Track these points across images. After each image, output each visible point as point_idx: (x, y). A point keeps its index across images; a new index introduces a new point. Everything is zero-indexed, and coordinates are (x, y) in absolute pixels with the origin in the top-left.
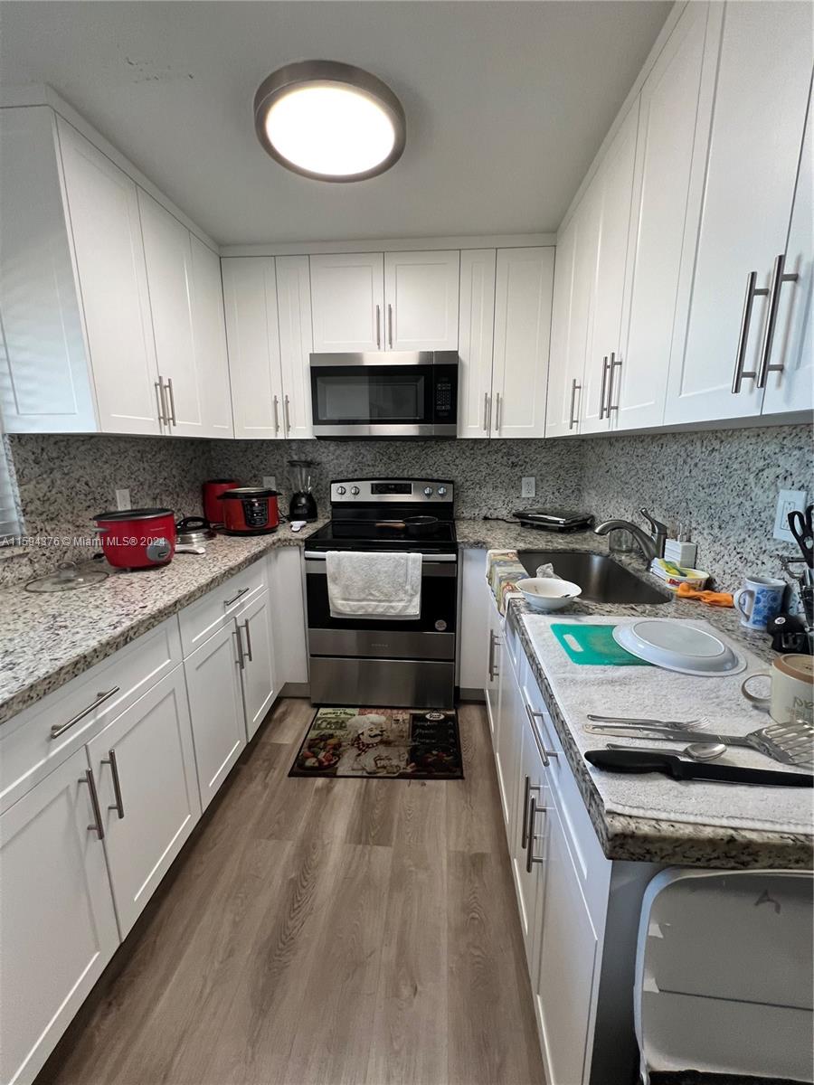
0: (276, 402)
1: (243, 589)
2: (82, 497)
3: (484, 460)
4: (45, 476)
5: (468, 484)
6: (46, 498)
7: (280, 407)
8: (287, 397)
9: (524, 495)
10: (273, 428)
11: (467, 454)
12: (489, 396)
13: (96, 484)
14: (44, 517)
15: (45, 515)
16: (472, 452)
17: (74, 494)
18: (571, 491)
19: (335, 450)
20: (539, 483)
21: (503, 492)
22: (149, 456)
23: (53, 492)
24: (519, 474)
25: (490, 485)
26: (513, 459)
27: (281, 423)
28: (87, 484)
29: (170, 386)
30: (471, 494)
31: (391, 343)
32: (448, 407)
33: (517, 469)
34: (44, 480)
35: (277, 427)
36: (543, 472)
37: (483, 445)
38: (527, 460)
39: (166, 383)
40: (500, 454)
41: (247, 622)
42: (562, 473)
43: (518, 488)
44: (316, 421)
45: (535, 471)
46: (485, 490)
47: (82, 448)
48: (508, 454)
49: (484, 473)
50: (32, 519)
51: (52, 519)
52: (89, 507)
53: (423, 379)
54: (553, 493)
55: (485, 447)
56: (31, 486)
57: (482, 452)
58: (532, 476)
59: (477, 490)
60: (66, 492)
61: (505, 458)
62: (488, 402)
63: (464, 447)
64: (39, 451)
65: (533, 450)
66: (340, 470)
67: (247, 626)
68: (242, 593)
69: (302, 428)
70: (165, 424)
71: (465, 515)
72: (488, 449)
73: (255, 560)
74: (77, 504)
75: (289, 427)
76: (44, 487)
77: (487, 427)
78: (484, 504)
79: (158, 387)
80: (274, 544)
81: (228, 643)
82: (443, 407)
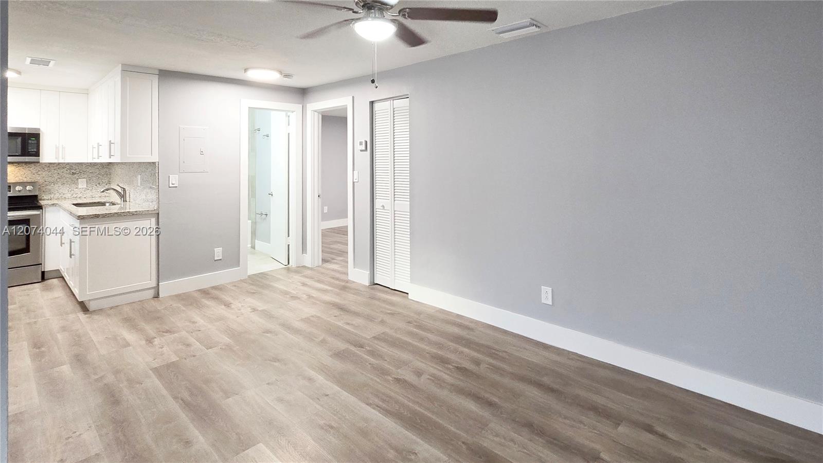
3: (56, 171)
5: (47, 183)
9: (80, 186)
11: (45, 169)
12: (58, 146)
16: (48, 168)
18: (105, 184)
20: (88, 181)
21: (68, 186)
24: (77, 177)
25: (60, 183)
26: (73, 171)
30: (49, 188)
32: (36, 150)
33: (75, 175)
36: (90, 176)
37: (56, 165)
38: (81, 172)
40: (66, 169)
42: (100, 176)
43: (77, 184)
45: (86, 176)
46: (57, 185)
48: (70, 169)
49: (56, 178)
53: (20, 138)
54: (96, 185)
55: (56, 166)
57: (55, 168)
58: (84, 178)
61: (69, 171)
62: (57, 148)
63: (43, 166)
65: (84, 167)
71: (45, 198)
72: (59, 166)
77: (57, 158)
78: (56, 192)
82: (32, 149)
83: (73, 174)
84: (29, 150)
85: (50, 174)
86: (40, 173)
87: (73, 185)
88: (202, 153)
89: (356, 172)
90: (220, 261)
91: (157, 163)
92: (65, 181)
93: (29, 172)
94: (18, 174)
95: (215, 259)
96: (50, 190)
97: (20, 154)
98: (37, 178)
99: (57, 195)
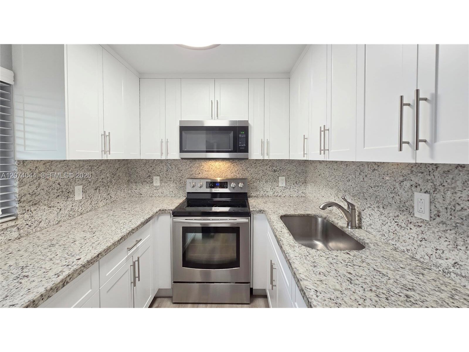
0: (162, 142)
1: (139, 239)
2: (55, 191)
3: (261, 168)
4: (35, 181)
5: (254, 180)
6: (34, 193)
7: (164, 144)
8: (167, 139)
9: (280, 184)
10: (160, 154)
11: (253, 166)
12: (263, 140)
13: (64, 183)
14: (31, 203)
15: (32, 202)
16: (255, 165)
17: (50, 190)
18: (302, 183)
19: (190, 164)
20: (287, 179)
21: (270, 183)
22: (96, 168)
23: (39, 189)
24: (278, 175)
25: (264, 181)
26: (274, 168)
27: (164, 151)
28: (59, 184)
29: (109, 136)
30: (255, 184)
31: (217, 117)
32: (244, 145)
33: (276, 173)
34: (35, 183)
35: (162, 153)
36: (289, 174)
37: (260, 162)
38: (281, 169)
39: (107, 134)
40: (269, 166)
41: (138, 258)
42: (297, 175)
43: (277, 181)
44: (181, 151)
45: (285, 174)
46: (262, 182)
47: (59, 166)
48: (272, 166)
49: (261, 175)
50: (24, 205)
51: (35, 204)
52: (59, 196)
53: (233, 132)
54: (294, 184)
56: (26, 187)
58: (283, 176)
59: (258, 182)
60: (46, 189)
61: (271, 168)
62: (262, 143)
63: (251, 162)
64: (34, 168)
65: (283, 164)
66: (192, 173)
67: (138, 261)
68: (138, 242)
69: (174, 154)
70: (105, 154)
71: (252, 195)
72: (263, 163)
73: (147, 222)
74: (51, 195)
75: (168, 153)
76: (34, 187)
77: (262, 154)
78: (261, 189)
79: (103, 136)
80: (157, 212)
81: (127, 272)
82: (242, 145)
83: (275, 171)
85: (256, 170)
86: (248, 169)
87: (275, 183)
92: (268, 178)
93: (241, 168)
94: (233, 170)
96: (256, 187)
97: (232, 149)
98: (247, 175)
99: (262, 192)
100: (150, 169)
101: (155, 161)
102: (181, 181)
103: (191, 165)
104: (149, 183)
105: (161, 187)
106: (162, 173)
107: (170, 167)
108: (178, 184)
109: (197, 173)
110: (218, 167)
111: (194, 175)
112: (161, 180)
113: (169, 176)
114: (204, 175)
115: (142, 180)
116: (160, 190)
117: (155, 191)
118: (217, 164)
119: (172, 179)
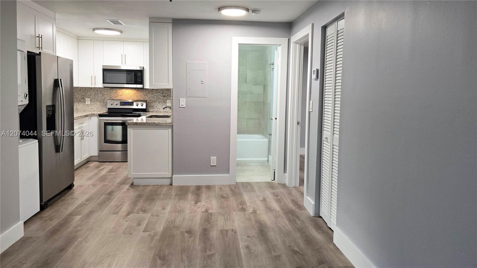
83: (164, 96)
84: (138, 80)
85: (153, 95)
86: (148, 95)
87: (164, 104)
88: (202, 82)
89: (311, 101)
90: (215, 167)
91: (172, 89)
92: (160, 101)
93: (143, 94)
94: (138, 95)
95: (211, 165)
96: (153, 106)
97: (134, 83)
98: (147, 98)
99: (156, 109)
100: (84, 93)
101: (87, 89)
102: (104, 102)
103: (111, 91)
104: (83, 102)
105: (91, 105)
106: (92, 96)
107: (96, 92)
108: (102, 103)
109: (114, 97)
110: (128, 93)
111: (113, 98)
112: (91, 101)
113: (96, 98)
114: (120, 98)
115: (79, 100)
116: (90, 107)
117: (87, 107)
118: (128, 91)
119: (98, 100)
